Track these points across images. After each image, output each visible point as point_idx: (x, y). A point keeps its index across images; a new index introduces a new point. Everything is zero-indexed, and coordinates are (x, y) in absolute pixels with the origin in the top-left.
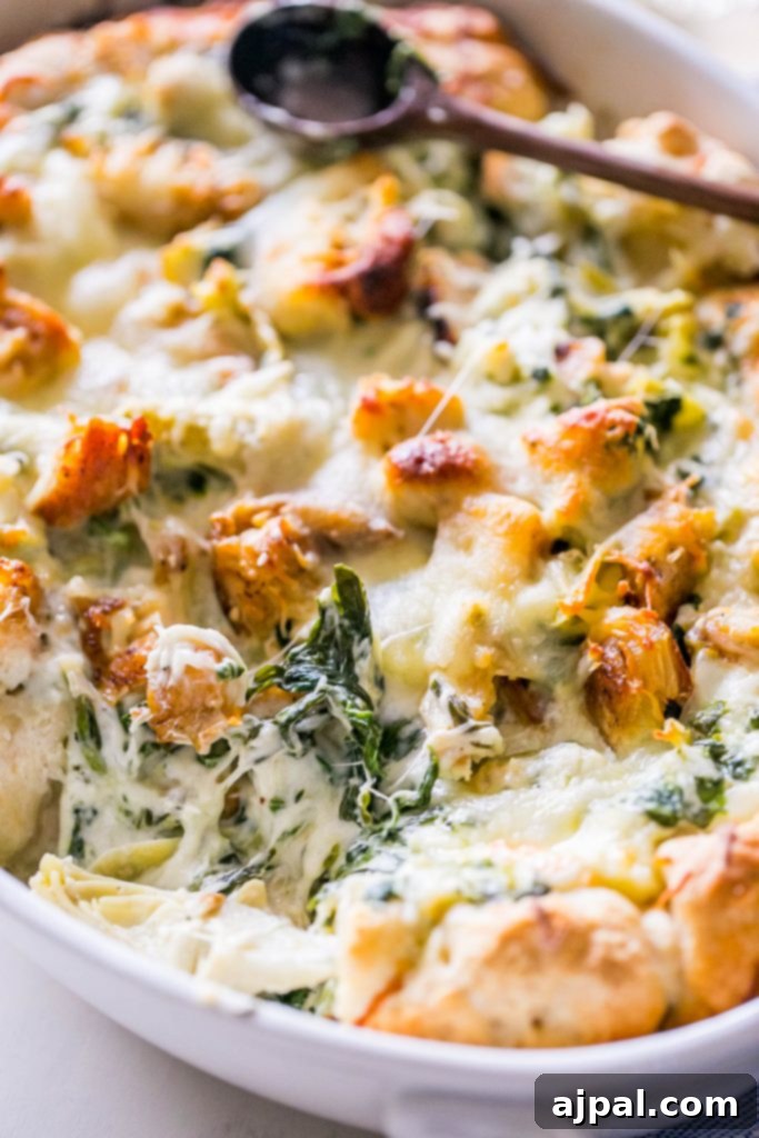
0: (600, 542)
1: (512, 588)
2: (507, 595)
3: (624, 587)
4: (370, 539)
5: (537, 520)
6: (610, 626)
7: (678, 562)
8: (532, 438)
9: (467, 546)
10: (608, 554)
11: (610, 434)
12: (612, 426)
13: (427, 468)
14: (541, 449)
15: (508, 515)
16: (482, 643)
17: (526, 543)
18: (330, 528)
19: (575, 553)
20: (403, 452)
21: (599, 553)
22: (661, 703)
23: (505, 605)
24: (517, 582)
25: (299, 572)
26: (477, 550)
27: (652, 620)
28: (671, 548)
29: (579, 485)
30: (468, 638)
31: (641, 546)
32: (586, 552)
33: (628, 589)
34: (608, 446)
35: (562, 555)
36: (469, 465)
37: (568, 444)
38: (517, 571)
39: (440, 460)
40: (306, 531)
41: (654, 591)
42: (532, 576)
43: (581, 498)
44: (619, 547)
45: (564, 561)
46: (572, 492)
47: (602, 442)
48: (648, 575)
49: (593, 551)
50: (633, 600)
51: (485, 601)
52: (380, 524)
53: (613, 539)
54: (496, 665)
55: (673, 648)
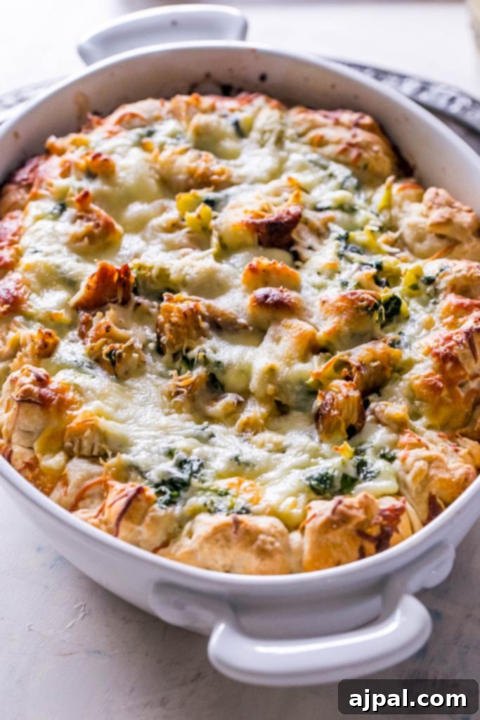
0: (340, 351)
1: (292, 362)
2: (289, 365)
3: (345, 372)
4: (236, 327)
5: (314, 335)
6: (332, 386)
7: (375, 367)
8: (323, 299)
9: (277, 340)
10: (343, 356)
11: (360, 304)
12: (362, 300)
13: (269, 300)
14: (326, 305)
15: (301, 329)
16: (272, 383)
17: (305, 344)
18: (217, 317)
19: (328, 354)
20: (261, 292)
21: (339, 355)
22: (346, 425)
23: (287, 369)
24: (296, 360)
25: (198, 328)
26: (282, 343)
27: (353, 387)
28: (374, 360)
29: (339, 322)
30: (265, 380)
31: (360, 356)
32: (333, 354)
33: (348, 373)
34: (358, 309)
35: (321, 354)
36: (290, 304)
37: (340, 304)
38: (297, 355)
39: (276, 298)
40: (207, 314)
41: (359, 376)
42: (305, 359)
43: (337, 329)
44: (349, 355)
45: (322, 357)
46: (334, 325)
47: (355, 306)
48: (358, 369)
49: (336, 354)
50: (348, 378)
51: (279, 365)
52: (242, 321)
53: (348, 351)
54: (276, 394)
55: (359, 402)
